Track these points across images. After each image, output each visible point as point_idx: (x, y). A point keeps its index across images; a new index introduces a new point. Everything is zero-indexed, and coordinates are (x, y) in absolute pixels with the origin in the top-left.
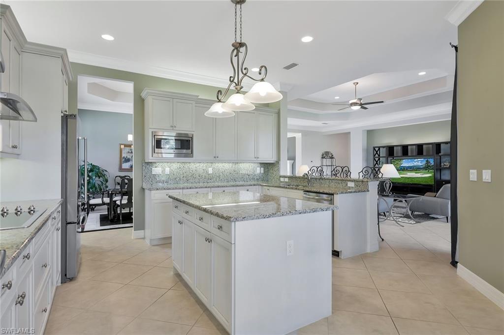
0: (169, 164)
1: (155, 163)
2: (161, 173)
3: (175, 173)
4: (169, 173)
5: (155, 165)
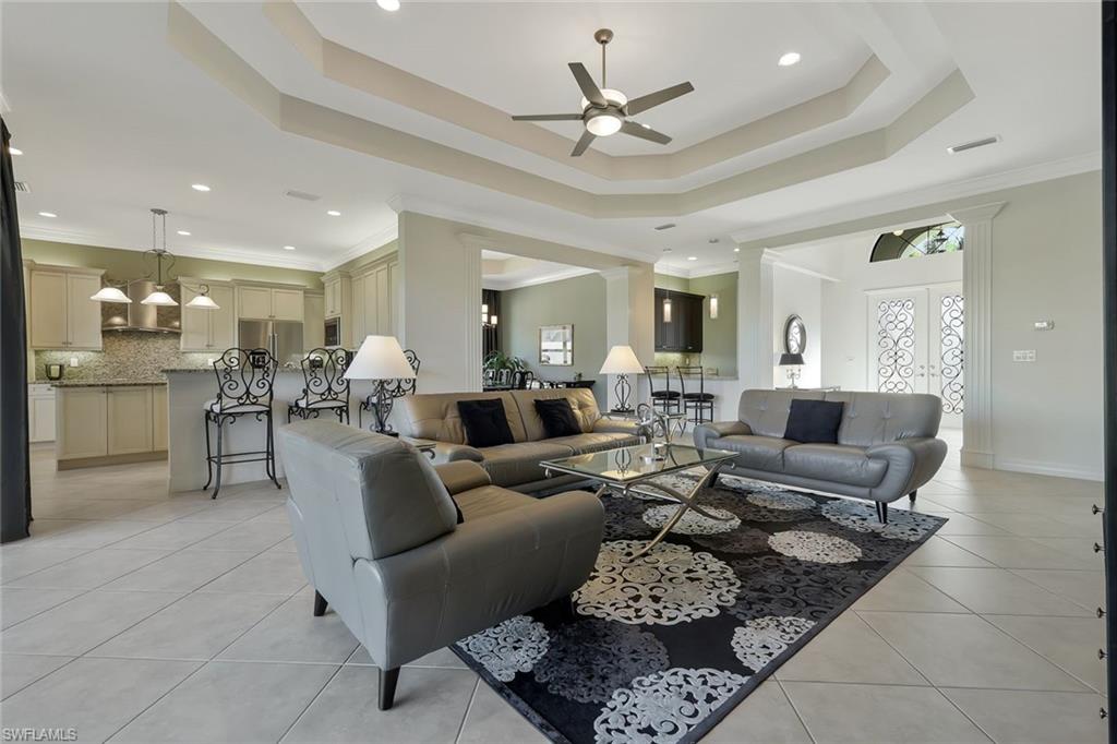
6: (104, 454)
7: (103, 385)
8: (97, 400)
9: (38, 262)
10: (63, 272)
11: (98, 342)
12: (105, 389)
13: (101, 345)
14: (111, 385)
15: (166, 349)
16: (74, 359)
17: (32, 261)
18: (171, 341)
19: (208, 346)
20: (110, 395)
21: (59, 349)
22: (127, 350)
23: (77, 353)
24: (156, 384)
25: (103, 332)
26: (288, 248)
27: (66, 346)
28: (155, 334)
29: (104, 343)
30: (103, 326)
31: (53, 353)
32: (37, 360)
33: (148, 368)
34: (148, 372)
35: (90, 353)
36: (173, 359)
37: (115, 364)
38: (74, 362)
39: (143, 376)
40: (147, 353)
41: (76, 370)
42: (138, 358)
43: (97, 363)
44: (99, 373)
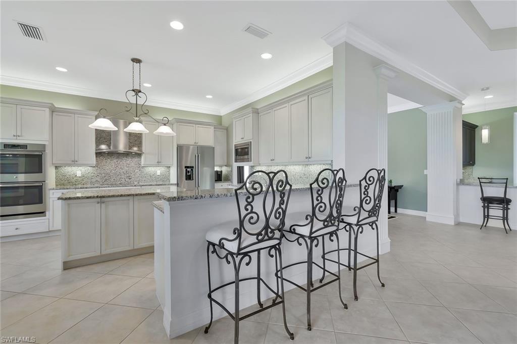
6: (99, 254)
7: (97, 197)
8: (94, 209)
9: (56, 106)
10: (71, 113)
11: (93, 160)
12: (99, 200)
13: (95, 163)
14: (103, 197)
15: (133, 164)
16: (79, 171)
17: (52, 104)
18: (136, 159)
19: (158, 162)
20: (103, 205)
21: (69, 165)
22: (111, 165)
23: (81, 168)
24: (136, 195)
25: (96, 153)
26: (208, 97)
27: (74, 163)
28: (127, 154)
29: (97, 161)
30: (96, 150)
31: (66, 168)
32: (56, 173)
33: (123, 177)
34: (123, 180)
35: (88, 168)
36: (137, 171)
37: (103, 175)
38: (79, 174)
39: (119, 182)
40: (122, 167)
41: (80, 179)
42: (117, 170)
43: (93, 174)
44: (94, 180)
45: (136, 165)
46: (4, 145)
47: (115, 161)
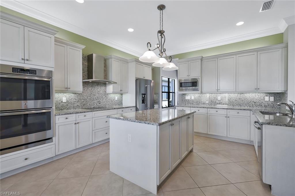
0: (194, 94)
1: (187, 94)
2: (190, 99)
3: (197, 99)
4: (193, 99)
5: (187, 95)
15: (101, 92)
18: (103, 88)
33: (95, 102)
34: (95, 104)
35: (71, 94)
36: (104, 97)
37: (82, 100)
38: (64, 100)
39: (93, 106)
40: (95, 94)
41: (65, 104)
42: (91, 97)
43: (75, 100)
44: (76, 105)
45: (103, 92)
46: (13, 68)
47: (90, 88)
